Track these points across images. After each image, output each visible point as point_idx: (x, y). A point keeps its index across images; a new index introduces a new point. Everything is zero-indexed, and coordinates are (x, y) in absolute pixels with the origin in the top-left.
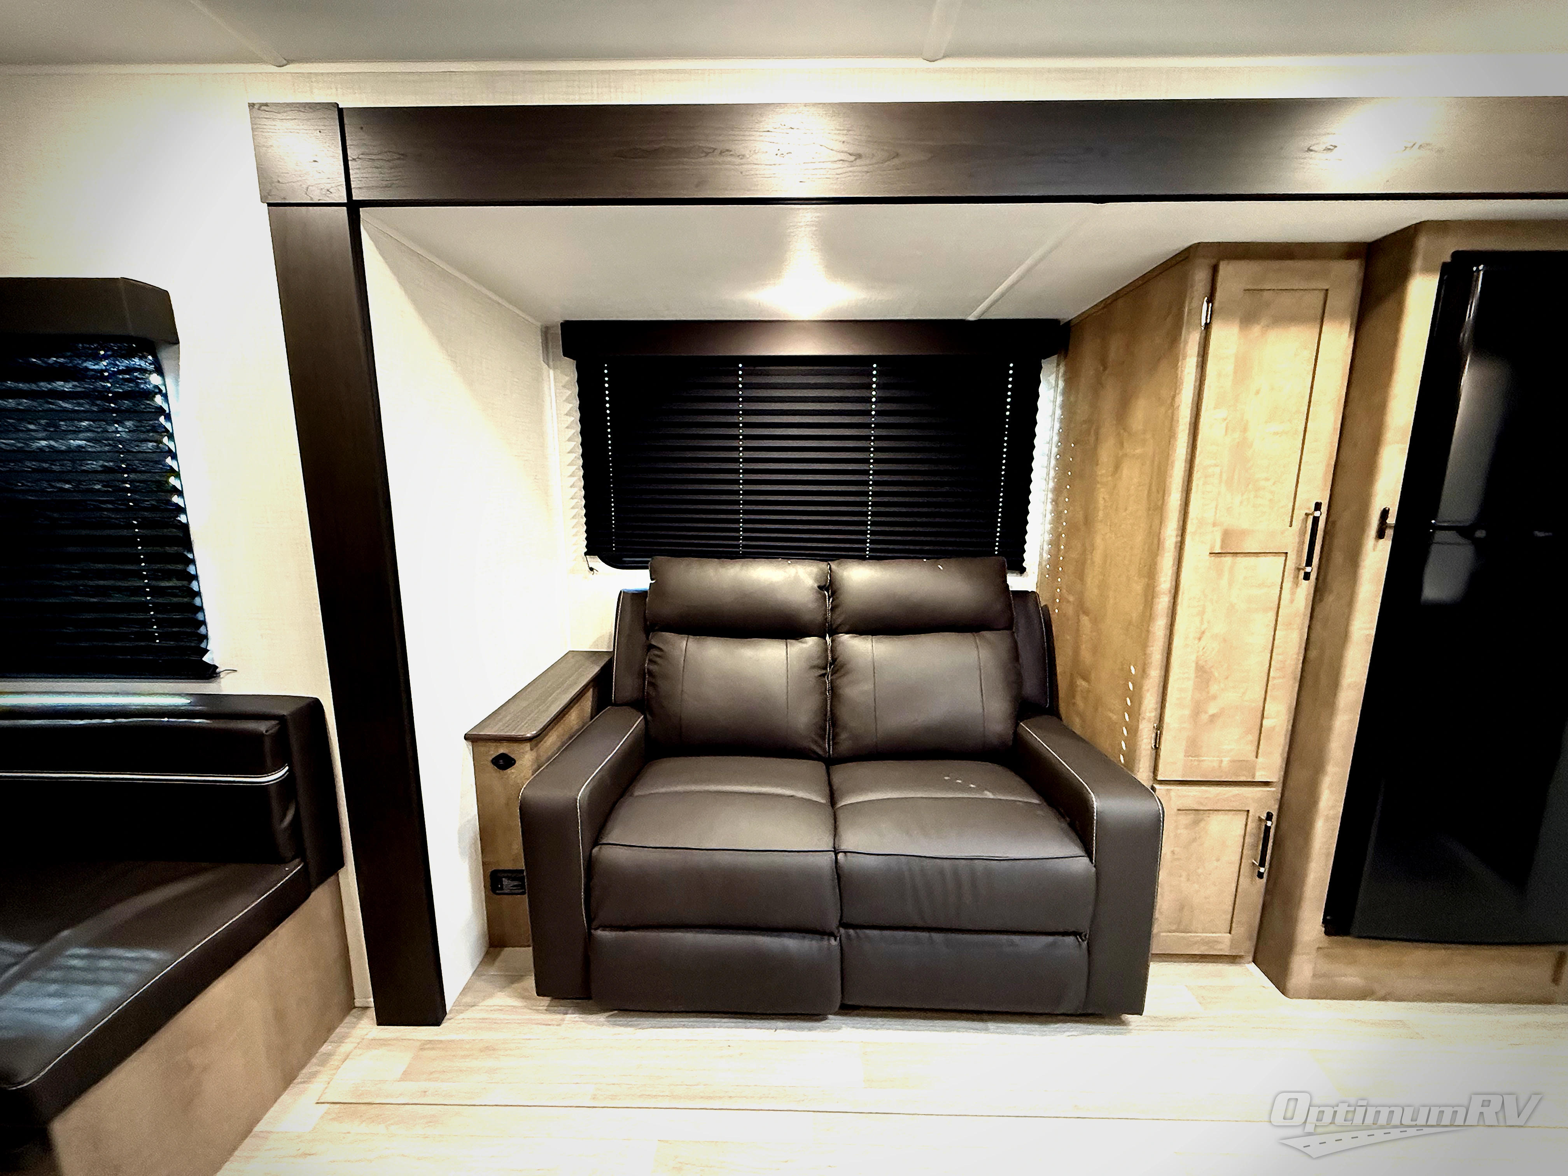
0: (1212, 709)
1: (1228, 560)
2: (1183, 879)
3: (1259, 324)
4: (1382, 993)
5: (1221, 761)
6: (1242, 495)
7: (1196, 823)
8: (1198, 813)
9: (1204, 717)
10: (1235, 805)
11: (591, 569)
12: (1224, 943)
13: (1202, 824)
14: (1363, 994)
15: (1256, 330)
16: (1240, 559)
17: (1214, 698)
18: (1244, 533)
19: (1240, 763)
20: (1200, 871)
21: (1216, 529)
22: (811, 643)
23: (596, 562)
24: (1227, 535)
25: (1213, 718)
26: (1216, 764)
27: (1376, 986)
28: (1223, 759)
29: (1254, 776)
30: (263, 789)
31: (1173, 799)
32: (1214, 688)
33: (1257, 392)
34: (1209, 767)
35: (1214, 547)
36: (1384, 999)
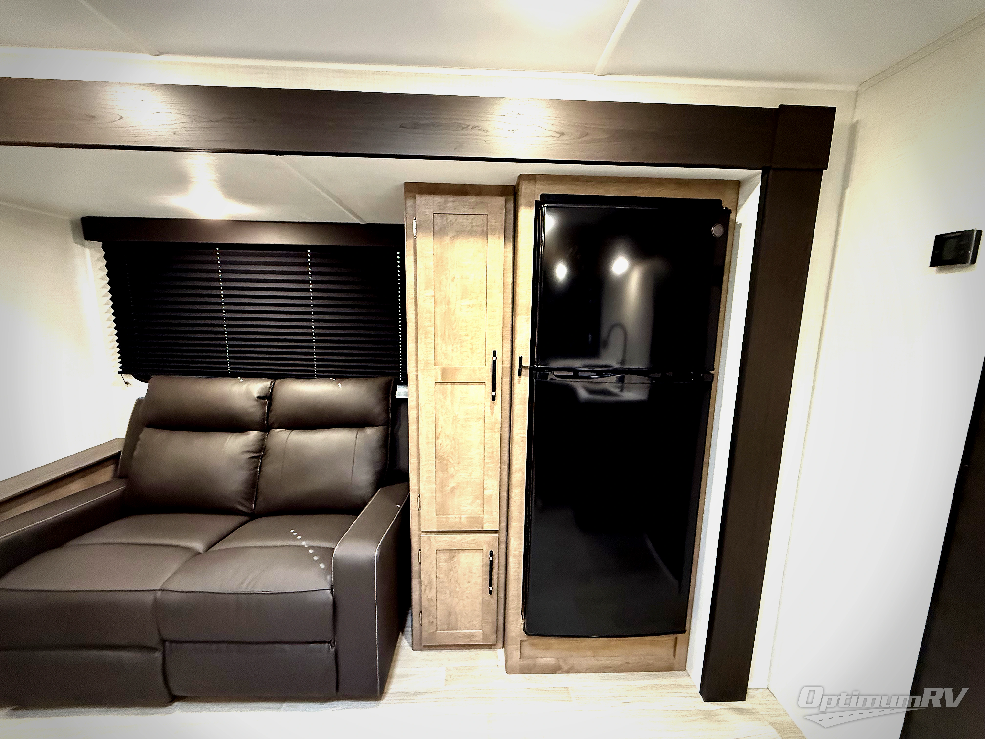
0: (452, 485)
1: (449, 387)
2: (448, 595)
3: (447, 236)
4: (566, 668)
5: (461, 518)
6: (453, 345)
7: (452, 558)
8: (452, 552)
9: (448, 489)
10: (473, 546)
11: (126, 383)
12: (478, 635)
13: (455, 559)
14: (555, 669)
15: (447, 239)
16: (456, 387)
17: (452, 476)
18: (456, 370)
19: (473, 519)
20: (457, 589)
21: (437, 367)
22: (254, 435)
23: (130, 378)
24: (444, 371)
25: (453, 489)
26: (457, 520)
27: (562, 663)
28: (462, 516)
29: (483, 528)
31: (433, 543)
32: (451, 470)
33: (453, 280)
34: (452, 522)
35: (437, 378)
36: (567, 672)
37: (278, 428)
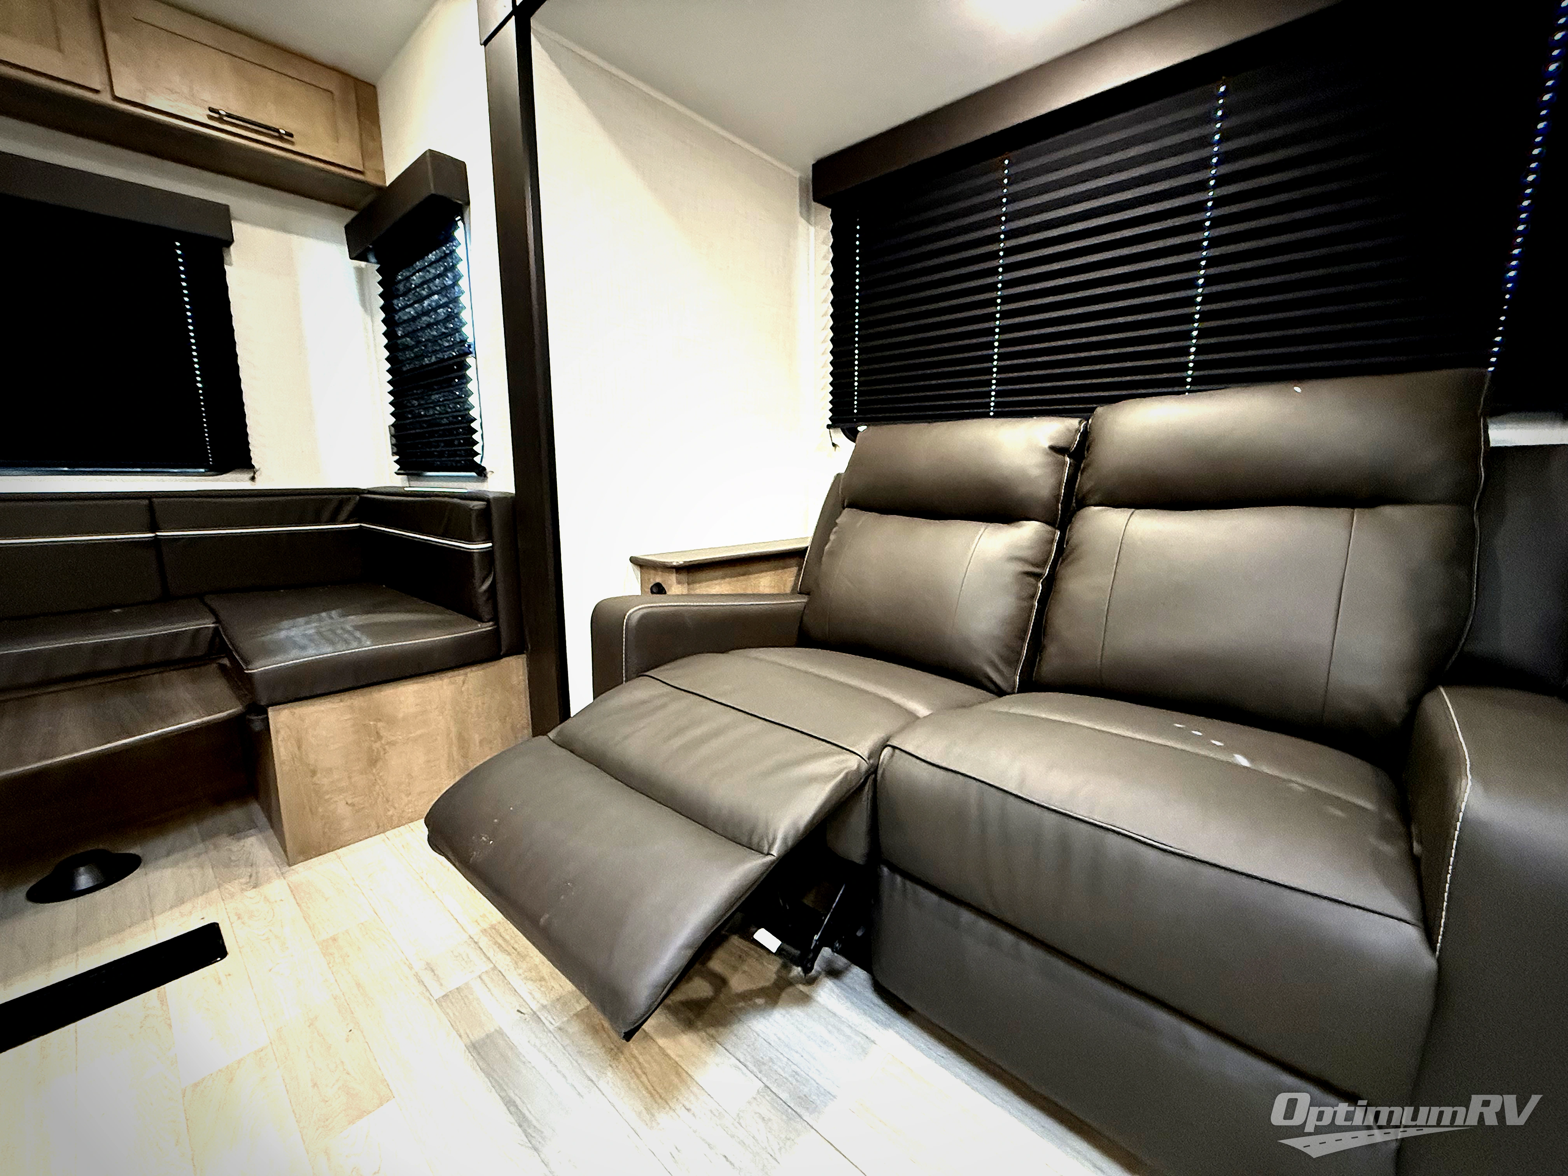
11: (834, 445)
23: (836, 434)
30: (469, 554)
37: (1096, 505)
